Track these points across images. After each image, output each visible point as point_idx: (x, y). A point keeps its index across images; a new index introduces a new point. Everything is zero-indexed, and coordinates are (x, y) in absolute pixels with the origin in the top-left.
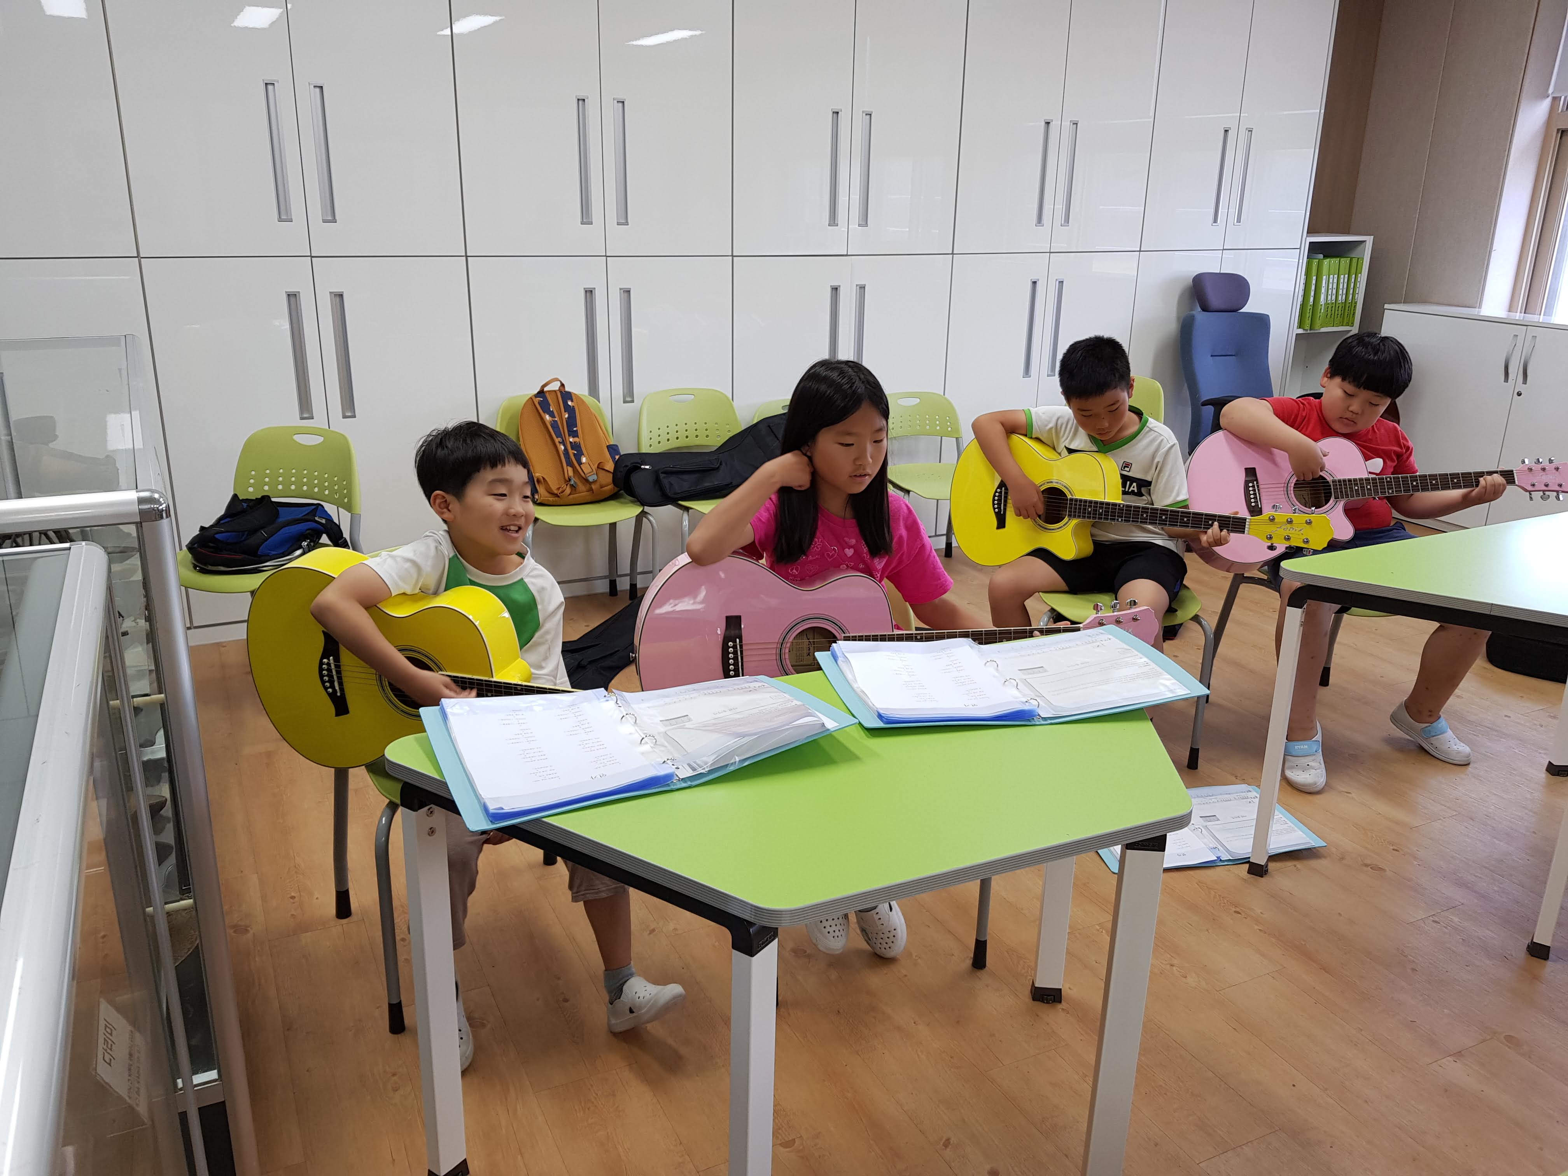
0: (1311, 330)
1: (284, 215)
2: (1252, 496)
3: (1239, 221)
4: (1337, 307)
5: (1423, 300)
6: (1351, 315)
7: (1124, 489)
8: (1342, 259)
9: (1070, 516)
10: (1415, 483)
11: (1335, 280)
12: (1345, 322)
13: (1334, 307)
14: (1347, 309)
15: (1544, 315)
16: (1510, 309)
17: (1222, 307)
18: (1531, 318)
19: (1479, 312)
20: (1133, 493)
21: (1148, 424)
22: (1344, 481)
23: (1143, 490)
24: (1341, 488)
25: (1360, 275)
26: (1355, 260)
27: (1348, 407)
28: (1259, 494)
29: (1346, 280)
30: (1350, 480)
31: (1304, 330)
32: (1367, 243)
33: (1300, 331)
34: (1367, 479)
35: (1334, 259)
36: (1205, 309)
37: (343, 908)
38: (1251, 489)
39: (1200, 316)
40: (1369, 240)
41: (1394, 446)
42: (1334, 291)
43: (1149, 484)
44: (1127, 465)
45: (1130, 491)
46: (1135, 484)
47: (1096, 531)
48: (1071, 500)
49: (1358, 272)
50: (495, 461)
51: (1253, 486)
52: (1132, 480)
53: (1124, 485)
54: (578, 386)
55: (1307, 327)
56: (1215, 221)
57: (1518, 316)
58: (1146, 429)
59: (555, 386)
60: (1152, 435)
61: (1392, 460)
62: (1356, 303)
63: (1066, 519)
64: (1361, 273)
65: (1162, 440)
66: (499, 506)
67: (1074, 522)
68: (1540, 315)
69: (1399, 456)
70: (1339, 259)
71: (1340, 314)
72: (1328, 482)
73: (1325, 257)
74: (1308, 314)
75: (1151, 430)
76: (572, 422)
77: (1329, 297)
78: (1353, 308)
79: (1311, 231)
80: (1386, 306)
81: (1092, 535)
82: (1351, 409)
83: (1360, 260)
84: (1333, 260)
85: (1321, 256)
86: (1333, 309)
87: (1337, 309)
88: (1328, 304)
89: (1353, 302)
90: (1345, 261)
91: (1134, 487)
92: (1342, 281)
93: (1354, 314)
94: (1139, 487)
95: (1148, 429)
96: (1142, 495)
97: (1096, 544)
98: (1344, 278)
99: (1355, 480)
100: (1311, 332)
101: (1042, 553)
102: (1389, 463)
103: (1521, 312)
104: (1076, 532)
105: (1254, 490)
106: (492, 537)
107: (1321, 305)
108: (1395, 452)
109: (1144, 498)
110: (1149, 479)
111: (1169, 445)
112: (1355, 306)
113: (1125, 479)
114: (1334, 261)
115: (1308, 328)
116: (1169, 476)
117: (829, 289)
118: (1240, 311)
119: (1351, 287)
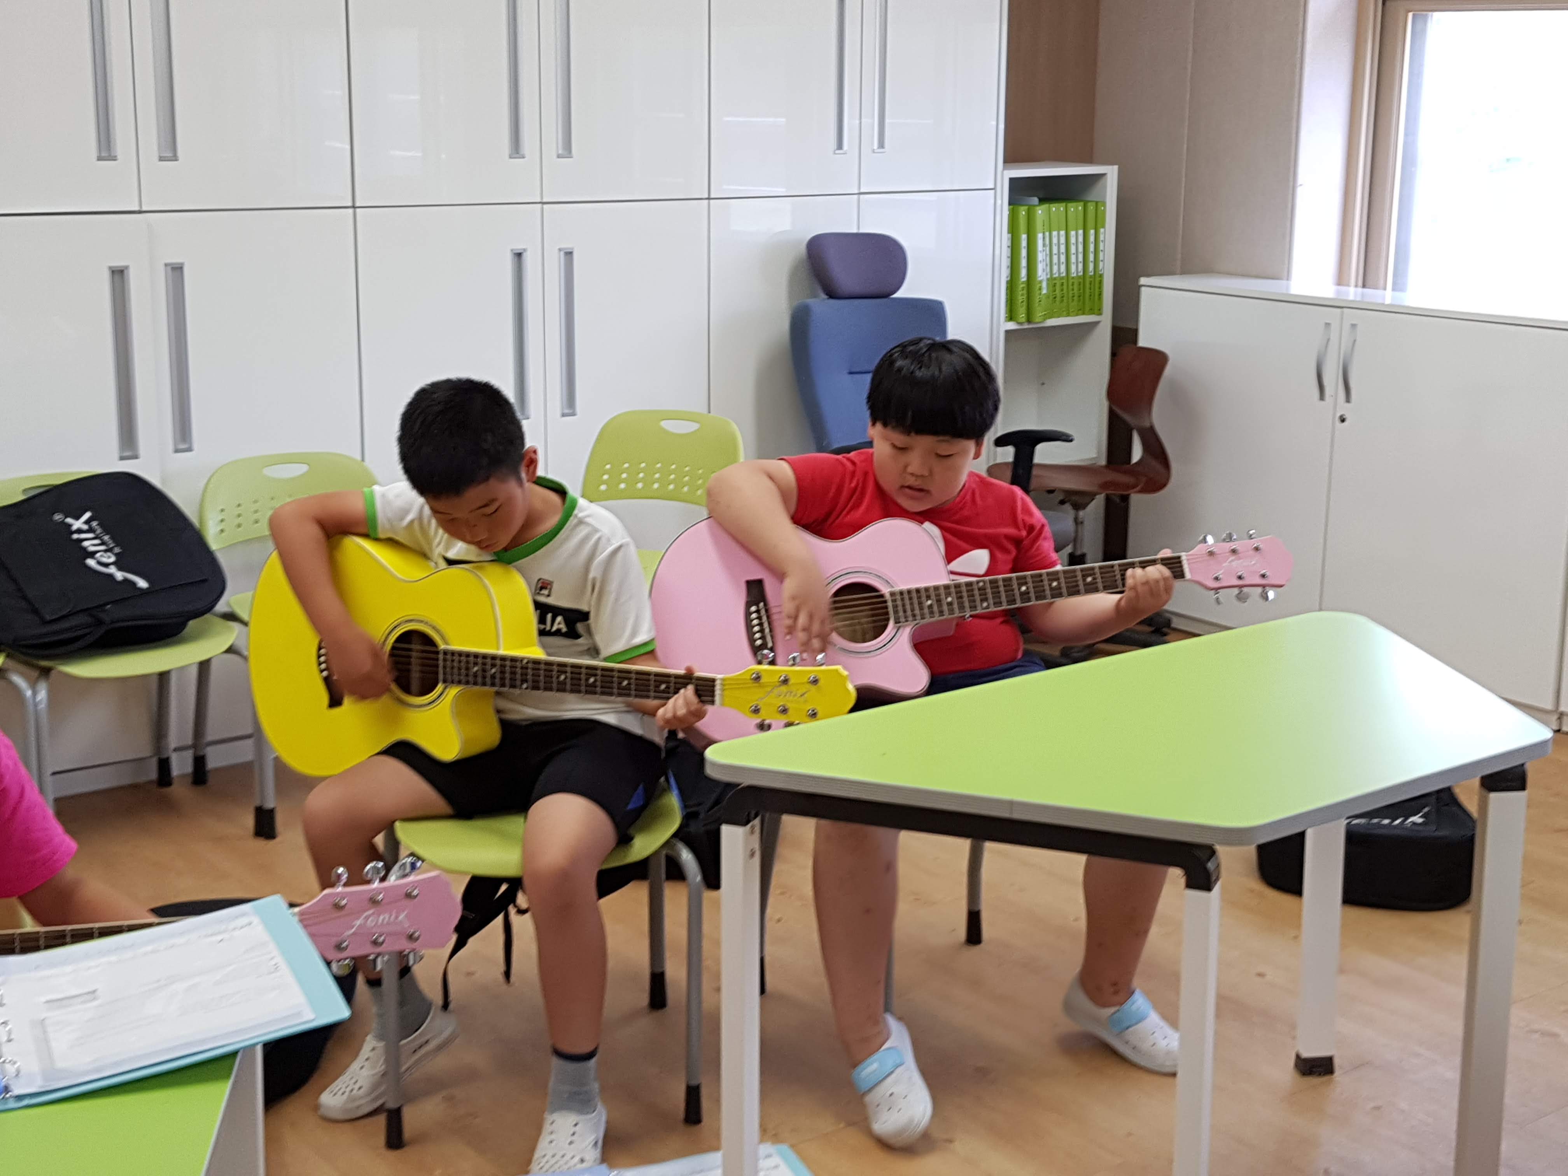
0: (1029, 321)
2: (756, 629)
3: (881, 145)
4: (1070, 283)
5: (1207, 269)
6: (1097, 297)
7: (542, 627)
8: (1070, 205)
9: (445, 681)
10: (1055, 584)
11: (1063, 240)
12: (1087, 309)
13: (1065, 284)
14: (1088, 285)
15: (1394, 290)
16: (1341, 279)
17: (857, 289)
18: (1373, 295)
19: (1288, 288)
20: (558, 633)
21: (576, 512)
22: (909, 592)
23: (580, 627)
24: (904, 605)
25: (1102, 230)
26: (1091, 207)
27: (906, 467)
28: (770, 624)
29: (1081, 239)
30: (918, 591)
31: (1019, 323)
32: (1109, 176)
33: (1012, 326)
34: (947, 587)
35: (1056, 205)
36: (832, 294)
38: (754, 616)
39: (820, 305)
40: (1111, 173)
41: (1006, 526)
42: (1063, 258)
43: (584, 616)
44: (543, 586)
45: (554, 628)
46: (559, 619)
47: (503, 704)
48: (445, 653)
49: (1099, 223)
51: (758, 611)
52: (557, 611)
53: (542, 620)
55: (1022, 317)
56: (840, 146)
57: (1352, 293)
58: (572, 521)
60: (583, 532)
61: (1006, 551)
62: (1101, 276)
63: (440, 687)
64: (1104, 227)
65: (599, 539)
67: (453, 691)
68: (1385, 289)
69: (1017, 542)
70: (1064, 204)
71: (1076, 295)
72: (882, 596)
73: (1042, 200)
74: (1021, 297)
75: (581, 522)
77: (1055, 268)
78: (1097, 285)
79: (1012, 157)
80: (1143, 281)
81: (498, 711)
82: (910, 469)
83: (1100, 204)
84: (1054, 207)
85: (1035, 200)
86: (1065, 287)
87: (1071, 287)
88: (1055, 279)
89: (1097, 276)
90: (1076, 209)
91: (560, 623)
92: (1073, 240)
93: (1100, 294)
94: (567, 622)
95: (575, 521)
96: (577, 636)
97: (507, 726)
98: (1076, 236)
99: (927, 589)
100: (1031, 326)
101: (402, 752)
102: (999, 555)
103: (1356, 286)
104: (459, 711)
105: (760, 618)
107: (1041, 282)
108: (1008, 537)
109: (580, 641)
110: (584, 607)
111: (610, 549)
112: (1101, 282)
113: (542, 609)
114: (1057, 208)
115: (1023, 320)
116: (617, 600)
117: (106, 276)
118: (895, 296)
119: (1090, 250)
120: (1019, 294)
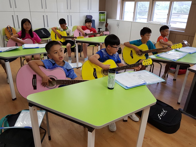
3: (91, 9)
13: (103, 19)
19: (116, 20)
26: (105, 14)
28: (80, 35)
35: (102, 14)
43: (69, 34)
46: (67, 34)
48: (62, 36)
56: (88, 9)
58: (68, 28)
61: (94, 32)
72: (87, 34)
76: (11, 30)
79: (99, 11)
80: (108, 19)
103: (121, 20)
104: (63, 39)
111: (70, 30)
119: (104, 17)
120: (100, 20)
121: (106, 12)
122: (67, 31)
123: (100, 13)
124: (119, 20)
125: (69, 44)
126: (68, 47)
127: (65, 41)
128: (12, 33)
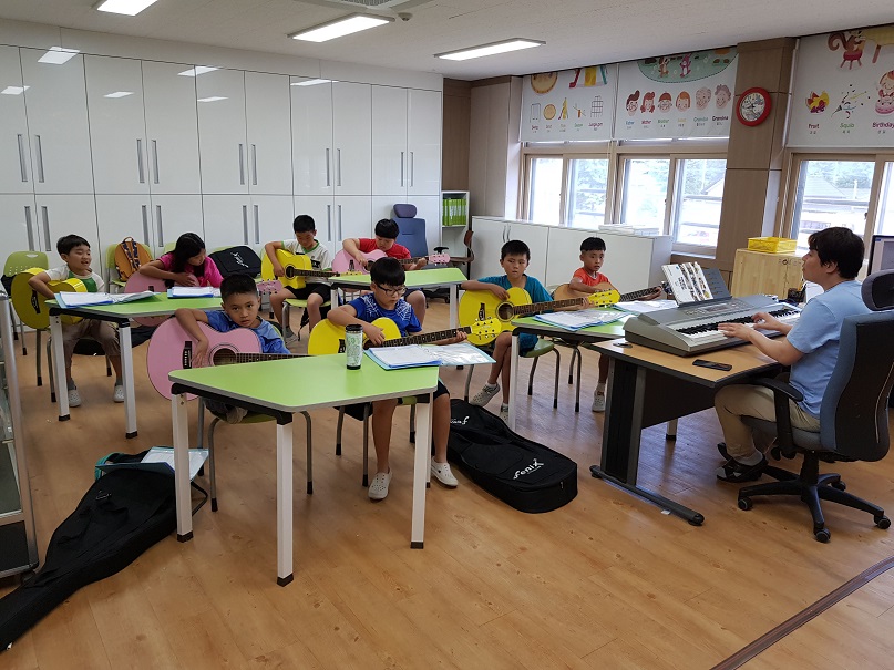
0: (448, 226)
1: (24, 179)
3: (412, 185)
7: (312, 266)
11: (456, 208)
12: (462, 223)
13: (456, 218)
14: (462, 218)
15: (529, 220)
17: (407, 216)
26: (463, 200)
31: (445, 226)
36: (399, 217)
37: (40, 383)
42: (456, 212)
43: (320, 263)
44: (313, 257)
45: (314, 266)
48: (296, 270)
49: (465, 205)
50: (78, 244)
52: (315, 262)
53: (312, 264)
54: (140, 240)
56: (402, 185)
58: (318, 246)
59: (130, 240)
63: (295, 276)
65: (323, 249)
66: (80, 257)
67: (298, 277)
70: (457, 200)
71: (460, 220)
76: (136, 253)
79: (443, 189)
84: (454, 200)
85: (449, 198)
88: (454, 216)
90: (460, 201)
92: (459, 208)
93: (466, 220)
94: (317, 265)
96: (318, 267)
97: (306, 283)
101: (289, 287)
103: (520, 219)
104: (298, 280)
106: (79, 265)
107: (451, 217)
110: (320, 261)
111: (325, 251)
116: (326, 260)
117: (242, 207)
118: (413, 218)
119: (463, 211)
120: (445, 219)
121: (468, 193)
122: (316, 254)
123: (446, 197)
124: (514, 219)
125: (314, 297)
126: (313, 306)
127: (303, 285)
128: (137, 261)
